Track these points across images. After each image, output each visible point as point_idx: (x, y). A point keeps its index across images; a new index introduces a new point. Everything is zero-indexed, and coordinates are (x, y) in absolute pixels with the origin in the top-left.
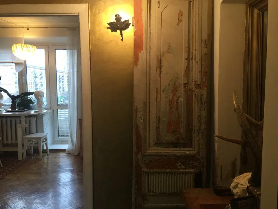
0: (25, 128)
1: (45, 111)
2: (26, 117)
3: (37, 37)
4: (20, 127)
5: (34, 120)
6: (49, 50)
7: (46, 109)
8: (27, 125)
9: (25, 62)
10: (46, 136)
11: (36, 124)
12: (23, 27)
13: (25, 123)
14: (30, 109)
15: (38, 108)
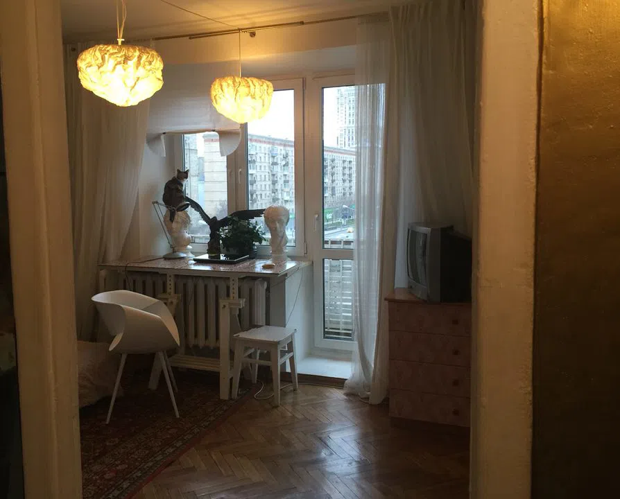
0: (240, 309)
1: (290, 265)
2: (241, 279)
3: (274, 55)
4: (227, 306)
5: (261, 289)
6: (306, 91)
7: (293, 258)
8: (242, 302)
9: (244, 127)
10: (292, 336)
11: (268, 299)
12: (239, 30)
13: (239, 297)
14: (254, 256)
15: (273, 255)
